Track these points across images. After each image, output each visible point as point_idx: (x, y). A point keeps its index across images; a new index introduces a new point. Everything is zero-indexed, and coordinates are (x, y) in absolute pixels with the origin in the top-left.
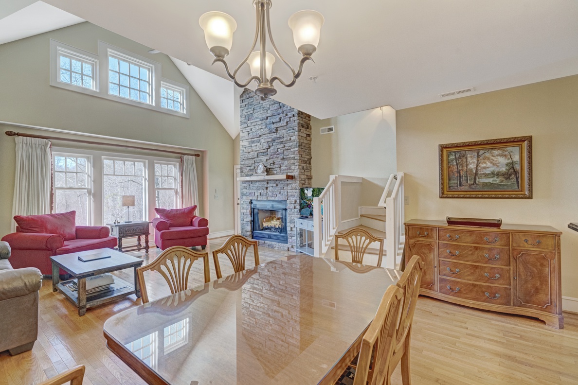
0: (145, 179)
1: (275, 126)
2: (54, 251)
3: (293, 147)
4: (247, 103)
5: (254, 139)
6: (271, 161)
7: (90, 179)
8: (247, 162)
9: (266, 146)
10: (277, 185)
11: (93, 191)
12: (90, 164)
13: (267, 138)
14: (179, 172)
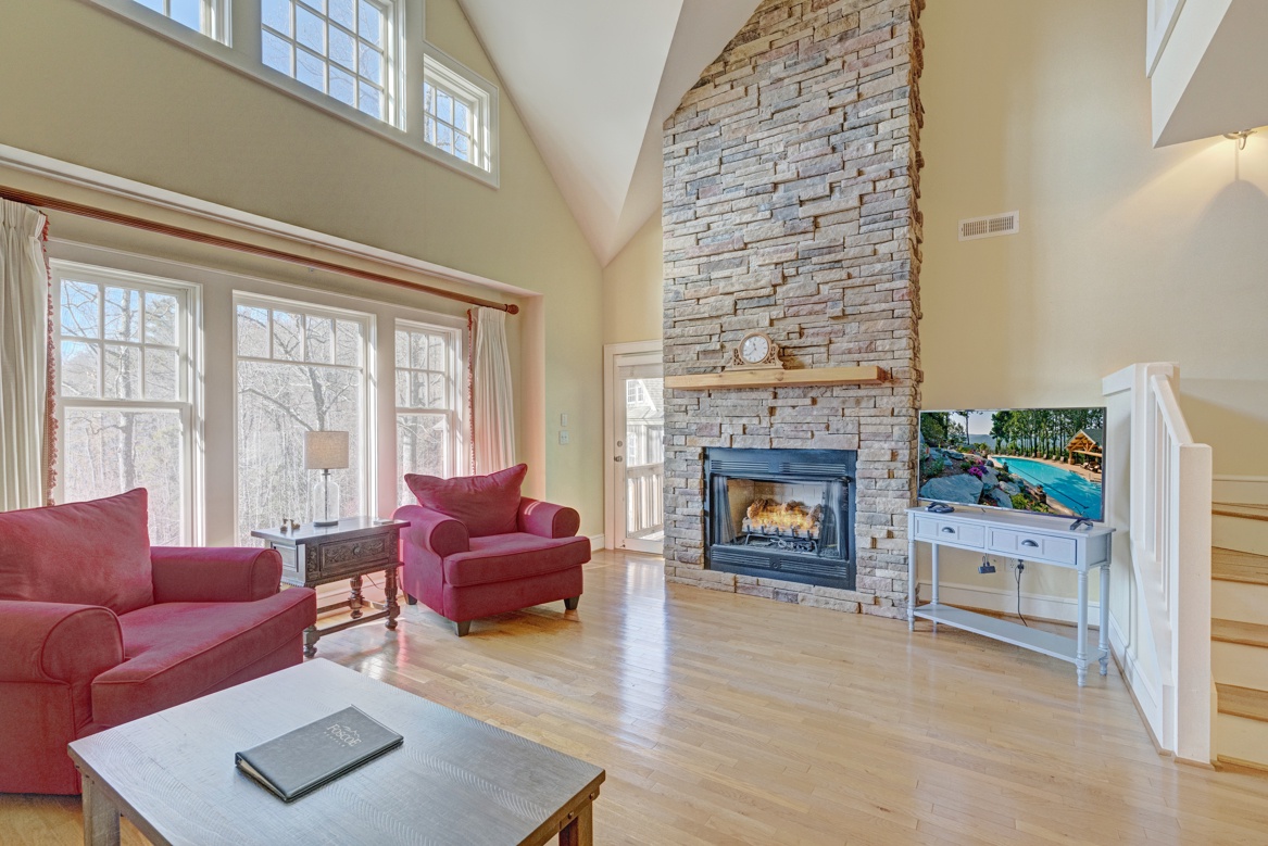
0: (368, 377)
1: (811, 209)
2: (79, 684)
3: (884, 278)
4: (693, 143)
5: (721, 257)
6: (792, 325)
7: (190, 370)
8: (691, 330)
9: (769, 275)
10: (814, 401)
11: (201, 414)
12: (190, 318)
13: (776, 252)
14: (463, 358)
